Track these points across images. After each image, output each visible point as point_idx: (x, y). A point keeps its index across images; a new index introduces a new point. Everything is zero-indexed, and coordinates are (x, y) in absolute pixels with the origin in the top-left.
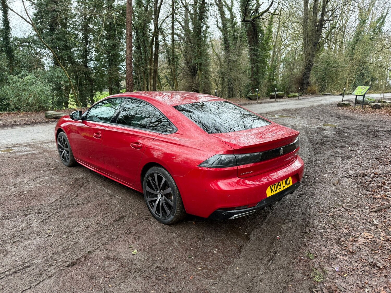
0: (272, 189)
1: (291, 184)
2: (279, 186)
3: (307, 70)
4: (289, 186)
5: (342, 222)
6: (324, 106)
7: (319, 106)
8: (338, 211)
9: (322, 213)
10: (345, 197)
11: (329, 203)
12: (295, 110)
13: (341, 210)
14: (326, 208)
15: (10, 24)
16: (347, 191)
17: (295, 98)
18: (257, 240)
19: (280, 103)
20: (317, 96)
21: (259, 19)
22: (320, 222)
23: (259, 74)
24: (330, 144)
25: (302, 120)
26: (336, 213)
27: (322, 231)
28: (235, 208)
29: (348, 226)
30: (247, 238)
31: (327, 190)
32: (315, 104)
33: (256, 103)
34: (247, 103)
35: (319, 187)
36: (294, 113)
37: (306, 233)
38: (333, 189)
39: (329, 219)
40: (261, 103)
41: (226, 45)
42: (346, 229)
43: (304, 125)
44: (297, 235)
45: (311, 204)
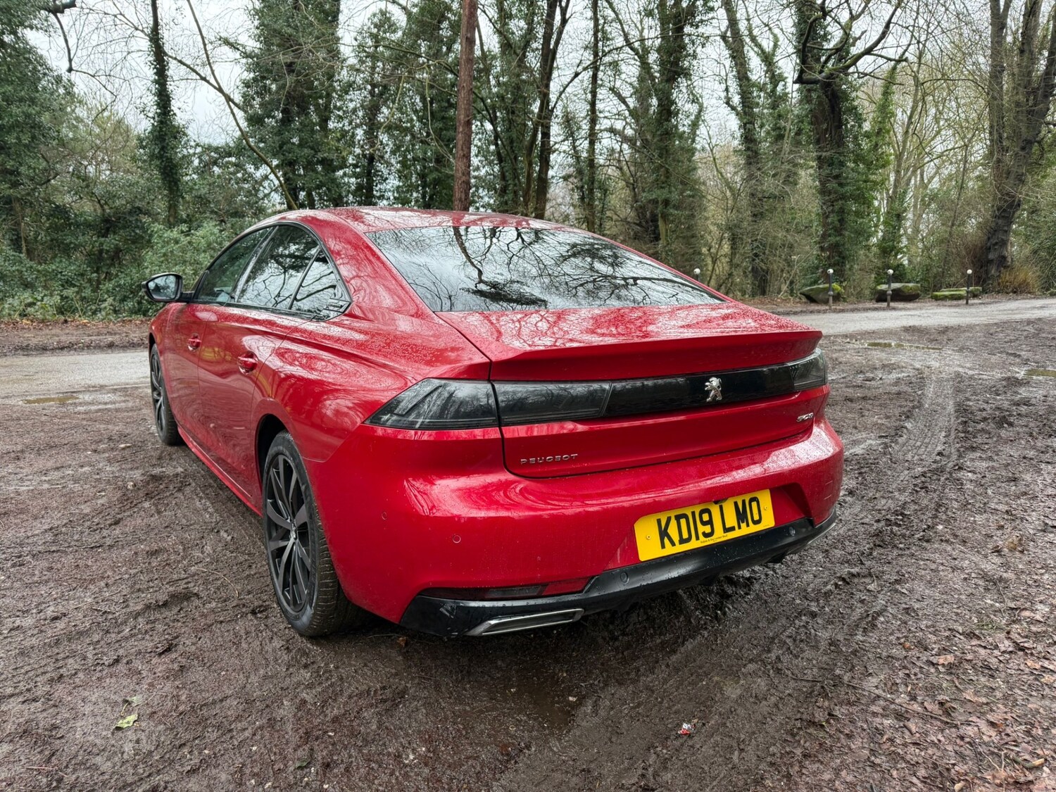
0: (664, 534)
1: (768, 521)
2: (704, 523)
3: (1000, 222)
4: (753, 529)
5: (986, 696)
6: (1046, 323)
7: (1029, 322)
8: (982, 651)
9: (915, 652)
10: (1030, 598)
11: (957, 614)
12: (945, 330)
13: (997, 647)
14: (934, 633)
15: (173, 102)
16: (1046, 576)
17: (955, 302)
18: (602, 730)
19: (903, 313)
20: (1031, 298)
21: (846, 75)
22: (893, 688)
23: (847, 233)
24: (1031, 425)
25: (957, 356)
26: (969, 657)
27: (887, 722)
28: (486, 590)
29: (1008, 716)
30: (567, 717)
31: (962, 569)
32: (1018, 317)
33: (825, 312)
34: (799, 309)
35: (936, 554)
36: (938, 337)
37: (812, 723)
38: (987, 567)
39: (933, 678)
40: (842, 311)
41: (749, 153)
42: (992, 724)
43: (960, 370)
44: (770, 727)
45: (879, 614)
